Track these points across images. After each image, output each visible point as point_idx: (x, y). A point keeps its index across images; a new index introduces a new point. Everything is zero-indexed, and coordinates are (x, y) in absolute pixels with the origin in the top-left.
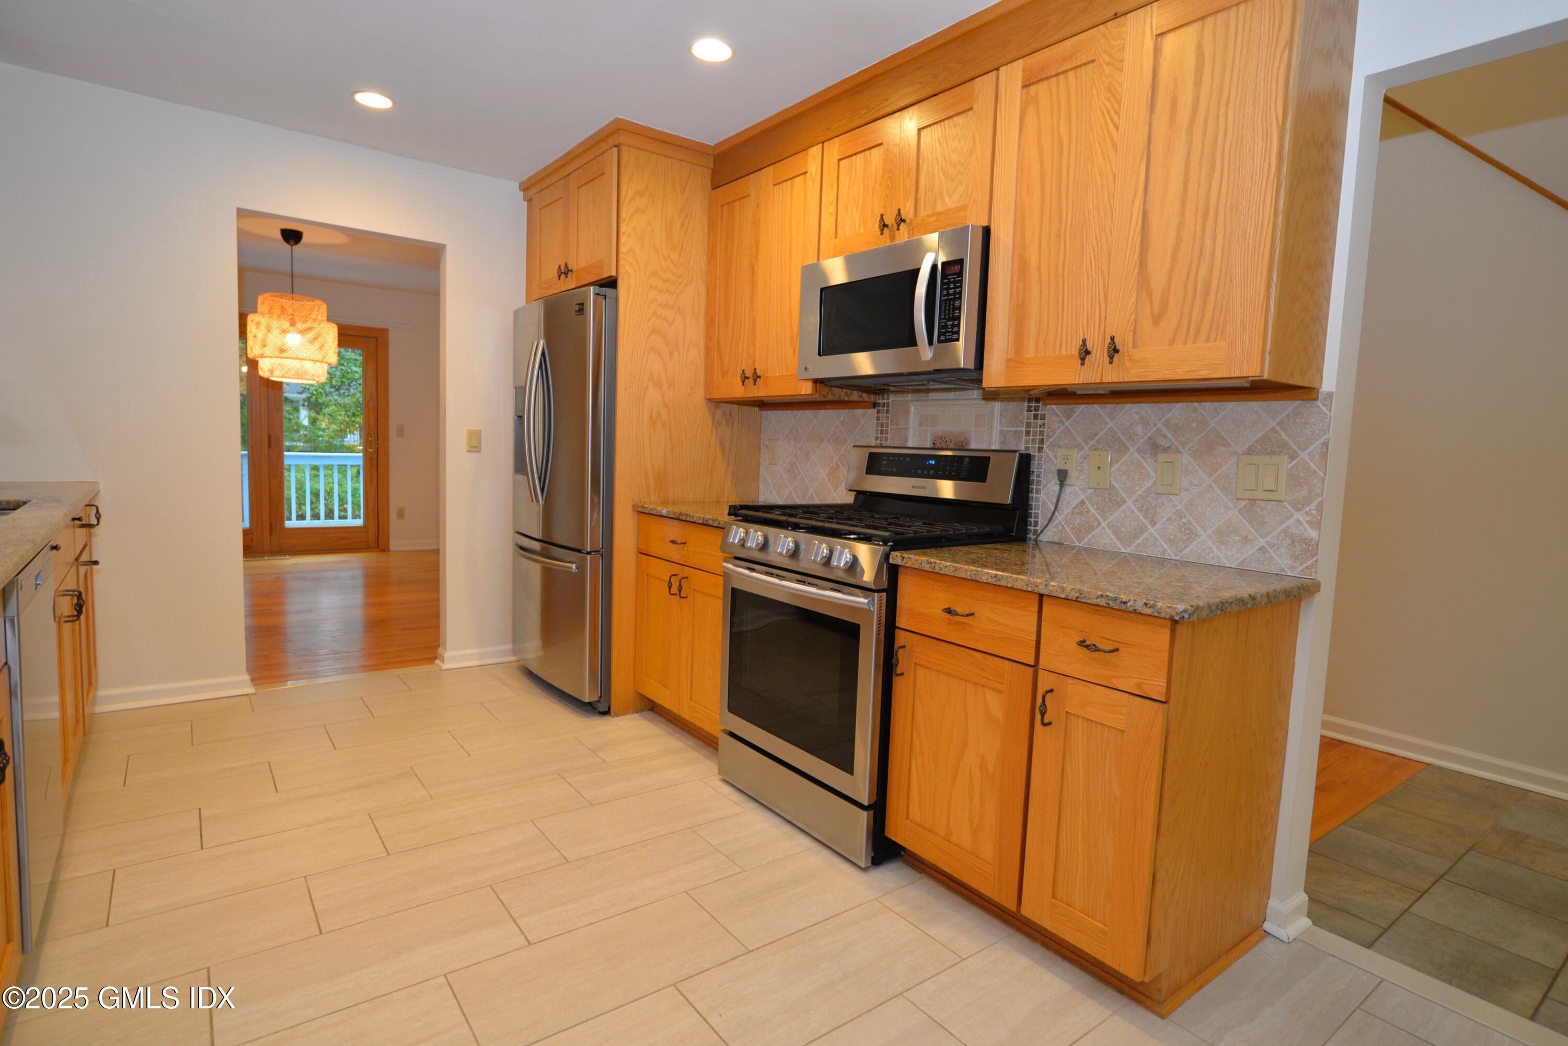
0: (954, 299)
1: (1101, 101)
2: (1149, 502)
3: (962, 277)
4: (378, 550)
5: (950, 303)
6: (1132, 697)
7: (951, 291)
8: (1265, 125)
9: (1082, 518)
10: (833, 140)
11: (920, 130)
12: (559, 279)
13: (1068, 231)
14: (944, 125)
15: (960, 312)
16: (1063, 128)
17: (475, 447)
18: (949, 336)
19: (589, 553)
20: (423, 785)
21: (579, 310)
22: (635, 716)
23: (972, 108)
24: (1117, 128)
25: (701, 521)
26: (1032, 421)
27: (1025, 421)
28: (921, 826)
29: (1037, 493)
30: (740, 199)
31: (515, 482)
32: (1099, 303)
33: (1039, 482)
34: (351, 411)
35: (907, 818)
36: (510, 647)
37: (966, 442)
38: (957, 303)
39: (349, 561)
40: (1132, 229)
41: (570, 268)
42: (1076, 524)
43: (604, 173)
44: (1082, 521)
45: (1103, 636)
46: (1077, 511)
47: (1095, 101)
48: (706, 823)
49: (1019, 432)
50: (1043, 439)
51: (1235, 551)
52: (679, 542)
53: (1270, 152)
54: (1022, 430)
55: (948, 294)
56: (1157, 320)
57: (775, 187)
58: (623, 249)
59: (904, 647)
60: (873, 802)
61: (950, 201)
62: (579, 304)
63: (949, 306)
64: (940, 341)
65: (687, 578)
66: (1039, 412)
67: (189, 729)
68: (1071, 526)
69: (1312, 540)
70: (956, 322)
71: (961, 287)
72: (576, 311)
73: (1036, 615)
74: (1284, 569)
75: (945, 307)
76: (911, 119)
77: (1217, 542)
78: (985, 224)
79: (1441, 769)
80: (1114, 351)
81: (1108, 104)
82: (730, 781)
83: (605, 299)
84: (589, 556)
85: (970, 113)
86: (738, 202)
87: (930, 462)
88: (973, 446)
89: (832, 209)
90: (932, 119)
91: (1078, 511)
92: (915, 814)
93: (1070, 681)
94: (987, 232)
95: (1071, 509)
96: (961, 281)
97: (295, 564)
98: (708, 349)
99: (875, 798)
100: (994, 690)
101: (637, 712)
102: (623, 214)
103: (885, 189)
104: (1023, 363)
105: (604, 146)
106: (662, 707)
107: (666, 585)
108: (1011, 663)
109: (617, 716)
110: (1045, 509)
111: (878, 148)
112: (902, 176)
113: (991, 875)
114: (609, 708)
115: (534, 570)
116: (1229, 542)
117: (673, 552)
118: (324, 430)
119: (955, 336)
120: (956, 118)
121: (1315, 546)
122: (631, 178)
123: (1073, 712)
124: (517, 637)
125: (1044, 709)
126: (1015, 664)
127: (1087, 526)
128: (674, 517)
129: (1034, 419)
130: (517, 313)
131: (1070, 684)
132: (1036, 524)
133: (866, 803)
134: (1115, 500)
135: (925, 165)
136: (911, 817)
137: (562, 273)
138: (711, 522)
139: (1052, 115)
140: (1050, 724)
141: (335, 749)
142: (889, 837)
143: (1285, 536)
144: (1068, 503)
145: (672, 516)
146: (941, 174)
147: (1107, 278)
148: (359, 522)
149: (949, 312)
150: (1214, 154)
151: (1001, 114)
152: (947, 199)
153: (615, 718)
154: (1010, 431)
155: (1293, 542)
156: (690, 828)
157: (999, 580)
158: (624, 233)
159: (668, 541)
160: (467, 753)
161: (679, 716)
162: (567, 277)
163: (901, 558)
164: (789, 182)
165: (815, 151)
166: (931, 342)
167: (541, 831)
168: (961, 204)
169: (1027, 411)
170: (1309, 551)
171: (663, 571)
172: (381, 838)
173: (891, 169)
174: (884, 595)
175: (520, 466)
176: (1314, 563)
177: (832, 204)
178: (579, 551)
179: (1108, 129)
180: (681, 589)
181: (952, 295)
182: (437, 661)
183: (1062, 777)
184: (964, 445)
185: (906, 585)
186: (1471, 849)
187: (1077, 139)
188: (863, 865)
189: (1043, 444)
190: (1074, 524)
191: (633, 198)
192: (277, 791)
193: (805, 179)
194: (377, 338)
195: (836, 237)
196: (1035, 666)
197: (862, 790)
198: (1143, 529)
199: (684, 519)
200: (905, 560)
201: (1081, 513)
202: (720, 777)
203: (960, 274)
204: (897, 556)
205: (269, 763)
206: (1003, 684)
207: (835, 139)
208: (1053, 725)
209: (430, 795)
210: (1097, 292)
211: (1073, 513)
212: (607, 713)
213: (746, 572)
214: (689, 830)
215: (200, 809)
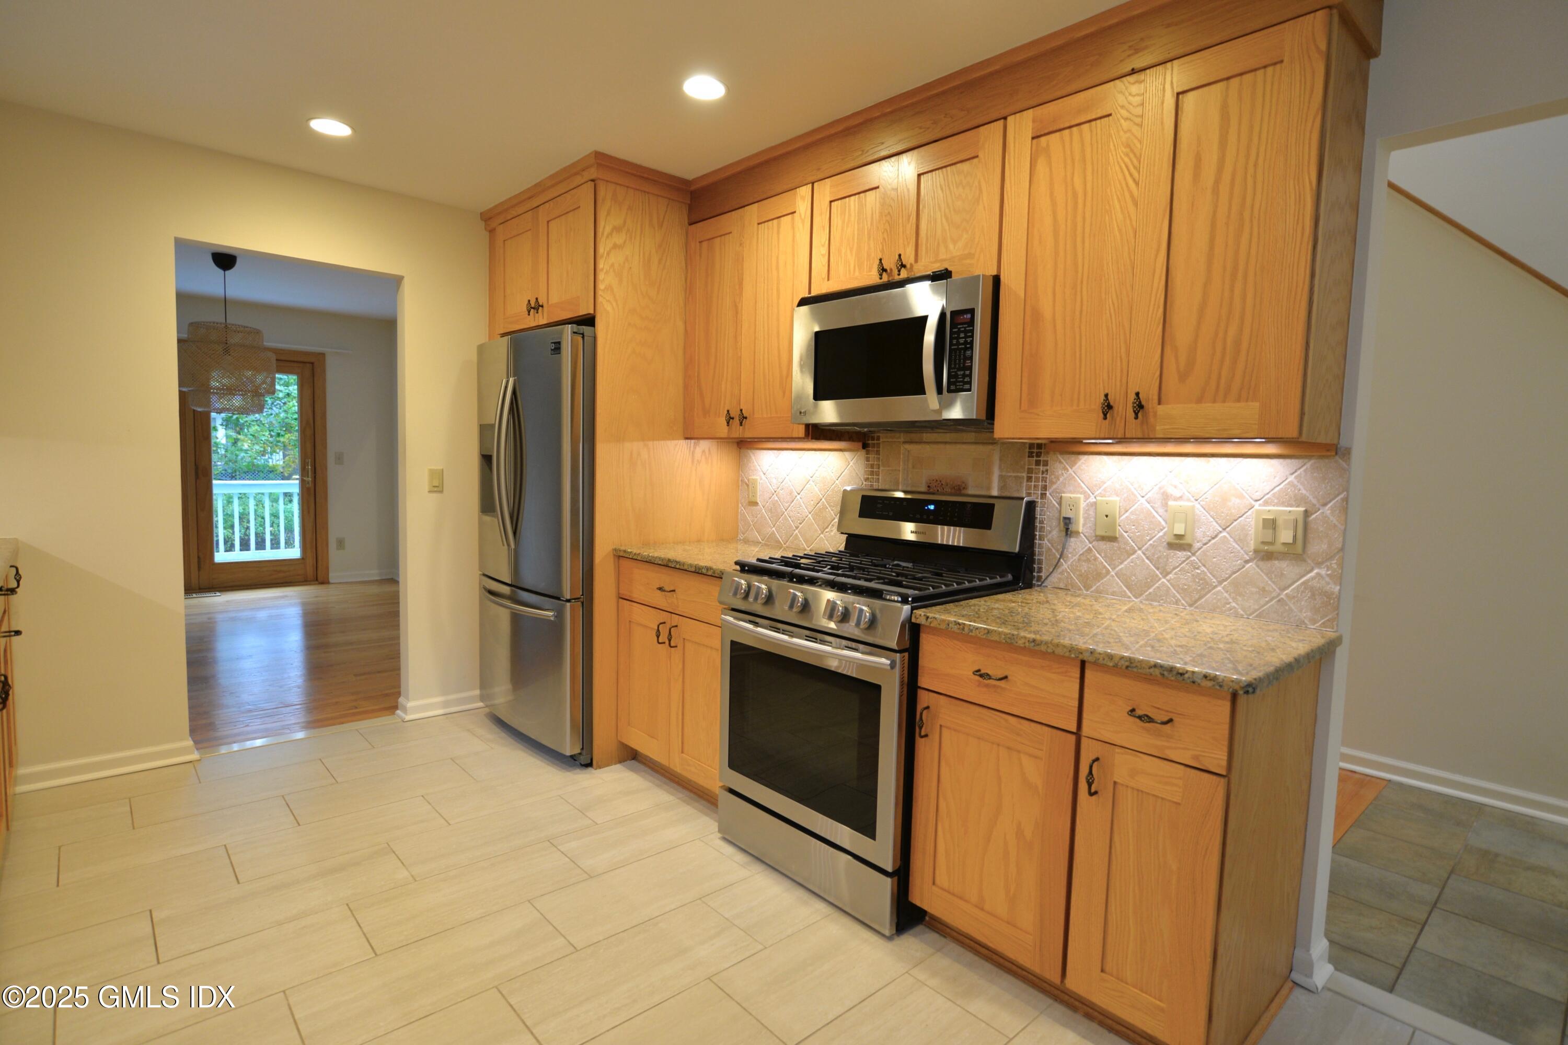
0: (966, 349)
1: (1119, 157)
2: (1160, 552)
3: (973, 327)
4: (317, 582)
5: (960, 352)
6: (1188, 769)
7: (962, 341)
8: (1297, 187)
9: (1089, 565)
10: (824, 181)
11: (919, 175)
12: (529, 315)
13: (1085, 282)
14: (947, 172)
15: (972, 362)
16: (1078, 182)
17: (437, 489)
18: (960, 385)
19: (568, 601)
20: (402, 863)
21: (555, 349)
22: (618, 766)
23: (977, 157)
24: (1137, 184)
25: (693, 569)
26: (1034, 467)
27: (1026, 467)
28: (949, 892)
29: (1040, 539)
30: (721, 236)
31: (481, 524)
32: (1121, 357)
33: (1042, 529)
34: (275, 431)
35: (934, 883)
36: (477, 692)
37: (963, 485)
38: (968, 353)
39: (286, 596)
40: (1155, 285)
41: (541, 304)
42: (1083, 571)
43: (579, 207)
44: (1090, 568)
45: (1155, 705)
46: (1083, 558)
47: (1112, 155)
48: (715, 892)
49: (1020, 478)
50: (1046, 486)
51: (1252, 601)
52: (667, 589)
53: (1303, 215)
54: (1023, 476)
55: (958, 344)
56: (1183, 377)
57: (760, 225)
58: (601, 286)
59: (928, 708)
60: (897, 867)
61: (955, 248)
62: (554, 343)
63: (960, 356)
64: (949, 391)
65: (676, 626)
66: (1041, 459)
67: (128, 809)
68: (1078, 573)
69: (1333, 593)
70: (967, 372)
71: (972, 336)
72: (552, 350)
73: (1078, 681)
74: (1304, 621)
75: (956, 356)
76: (909, 163)
77: (1233, 593)
78: (995, 273)
79: (1401, 785)
80: (1139, 407)
81: (1126, 159)
82: (730, 839)
83: (583, 337)
84: (568, 604)
85: (975, 160)
86: (719, 238)
87: (929, 507)
88: (971, 491)
89: (824, 251)
90: (933, 165)
91: (1085, 558)
92: (942, 879)
93: (1118, 750)
94: (996, 280)
95: (1077, 556)
96: (972, 331)
97: (227, 601)
98: (686, 387)
99: (898, 863)
100: (1030, 755)
101: (620, 762)
102: (601, 250)
103: (883, 233)
104: (1038, 415)
105: (578, 180)
106: (647, 756)
107: (654, 633)
108: (1050, 729)
109: (600, 768)
110: (1049, 555)
111: (874, 191)
112: (901, 221)
113: (1031, 946)
114: (592, 760)
115: (502, 615)
116: (1245, 592)
117: (659, 599)
118: (246, 451)
119: (967, 387)
120: (959, 165)
121: (1336, 600)
122: (608, 214)
123: (1121, 782)
124: (485, 683)
125: (1091, 778)
126: (1055, 731)
127: (1095, 573)
128: (662, 564)
129: (1036, 465)
130: (481, 349)
131: (1118, 753)
132: (1040, 570)
133: (890, 869)
134: (1124, 548)
135: (926, 211)
136: (938, 881)
137: (532, 308)
138: (704, 571)
139: (1065, 167)
140: (1096, 793)
141: (299, 825)
142: (914, 902)
143: (1305, 588)
144: (1074, 550)
145: (660, 562)
146: (944, 220)
147: (1128, 332)
148: (295, 553)
149: (960, 361)
150: (1242, 214)
151: (1009, 163)
152: (951, 246)
153: (598, 771)
154: (1011, 476)
155: (1313, 595)
156: (700, 899)
157: (1038, 645)
158: (602, 269)
159: (655, 588)
160: (446, 821)
161: (669, 767)
162: (537, 313)
163: (925, 618)
164: (775, 221)
165: (805, 191)
166: (940, 391)
167: (541, 914)
168: (966, 252)
169: (1029, 457)
170: (1330, 604)
171: (651, 619)
172: (365, 934)
173: (889, 213)
174: (906, 654)
175: (487, 505)
176: (1336, 616)
177: (823, 246)
178: (558, 599)
179: (1127, 184)
180: (671, 637)
181: (962, 344)
182: (398, 712)
183: (1110, 847)
184: (962, 488)
185: (927, 644)
186: (1452, 872)
187: (1092, 192)
188: (887, 933)
189: (1046, 490)
190: (1080, 571)
191: (611, 234)
192: (239, 883)
193: (793, 219)
194: (312, 363)
195: (828, 280)
196: (1078, 734)
197: (886, 856)
198: (1155, 579)
199: (673, 566)
200: (929, 620)
201: (1088, 560)
202: (719, 835)
203: (971, 322)
204: (920, 615)
205: (225, 846)
206: (1042, 750)
207: (826, 180)
208: (1100, 793)
209: (412, 876)
210: (1118, 346)
211: (1079, 560)
212: (589, 765)
213: (750, 626)
214: (699, 901)
215: (151, 911)
